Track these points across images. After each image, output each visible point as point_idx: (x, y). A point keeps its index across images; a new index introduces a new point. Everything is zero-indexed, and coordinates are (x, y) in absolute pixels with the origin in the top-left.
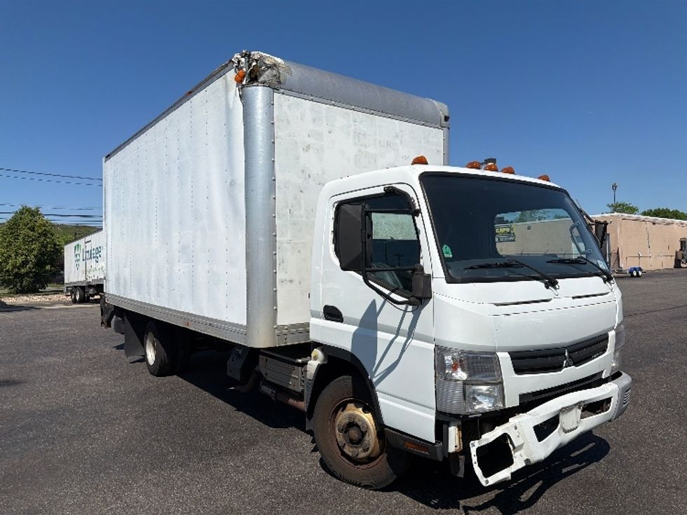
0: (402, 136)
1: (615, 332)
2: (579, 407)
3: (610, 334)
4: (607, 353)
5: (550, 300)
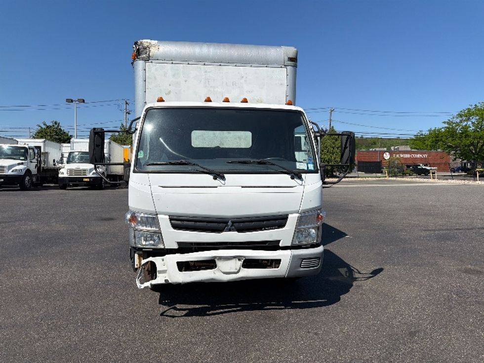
0: (246, 78)
1: (297, 215)
2: (239, 260)
3: (290, 216)
4: (284, 229)
5: (216, 187)
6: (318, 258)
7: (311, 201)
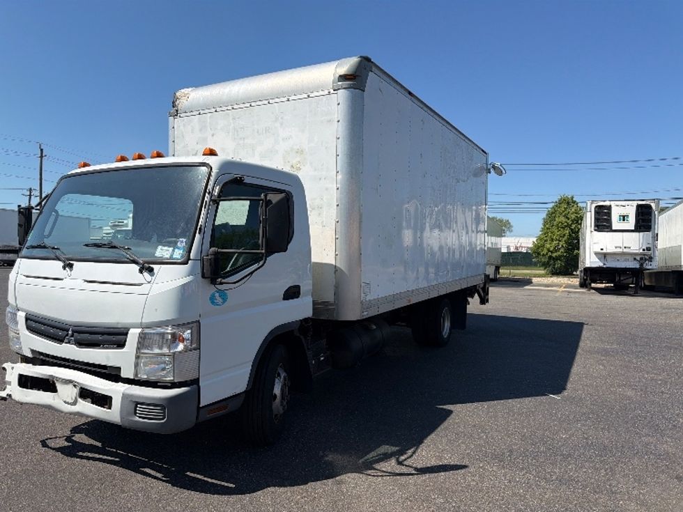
0: (282, 118)
1: (139, 330)
2: (75, 386)
3: (132, 331)
4: (124, 350)
5: (62, 279)
6: (163, 407)
7: (156, 310)
